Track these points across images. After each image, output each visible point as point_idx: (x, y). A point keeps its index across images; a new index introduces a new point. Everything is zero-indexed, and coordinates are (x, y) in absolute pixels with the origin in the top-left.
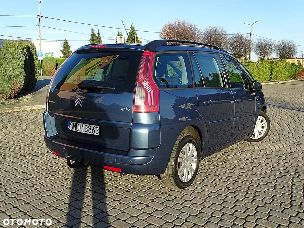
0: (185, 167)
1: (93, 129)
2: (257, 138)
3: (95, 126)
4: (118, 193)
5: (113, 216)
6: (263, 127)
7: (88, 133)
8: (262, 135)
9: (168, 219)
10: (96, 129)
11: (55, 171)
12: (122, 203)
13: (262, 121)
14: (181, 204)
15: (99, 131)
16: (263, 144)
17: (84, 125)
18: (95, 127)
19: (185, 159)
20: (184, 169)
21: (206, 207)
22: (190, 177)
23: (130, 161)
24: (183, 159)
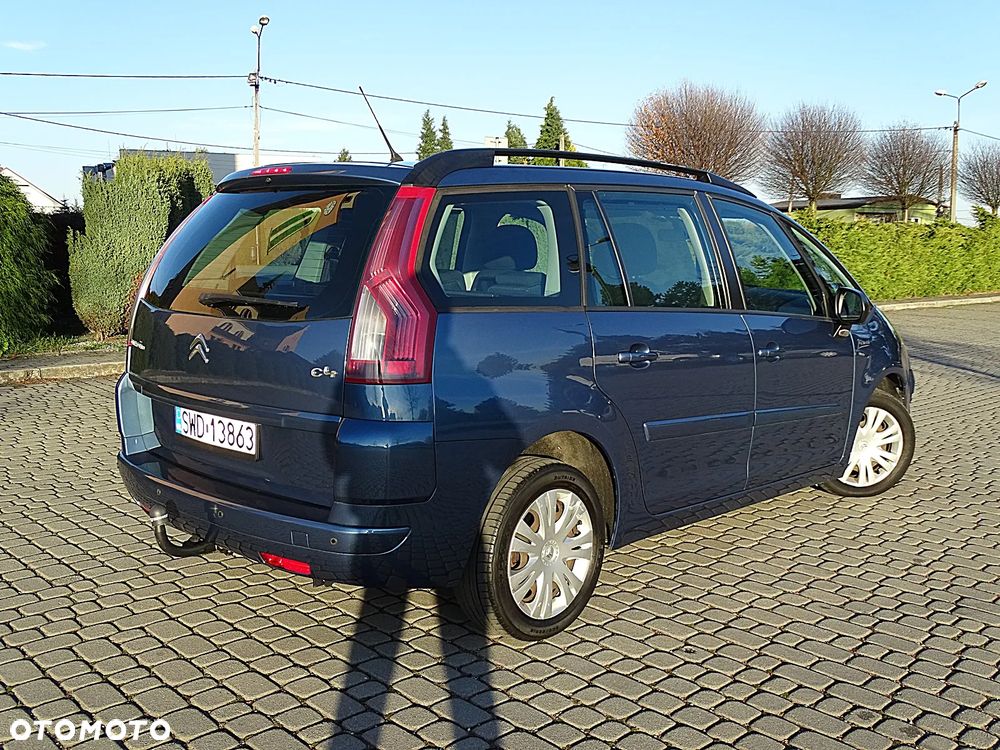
0: (540, 567)
1: (240, 434)
2: (867, 484)
3: (246, 424)
4: (318, 644)
5: (266, 715)
6: (888, 447)
7: (226, 445)
8: (883, 475)
9: (434, 738)
10: (247, 434)
11: (158, 565)
12: (314, 676)
13: (884, 426)
14: (503, 692)
15: (254, 439)
16: (885, 507)
17: (217, 419)
18: (244, 428)
19: (542, 543)
20: (537, 576)
21: (582, 705)
22: (561, 604)
23: (333, 541)
24: (533, 544)
